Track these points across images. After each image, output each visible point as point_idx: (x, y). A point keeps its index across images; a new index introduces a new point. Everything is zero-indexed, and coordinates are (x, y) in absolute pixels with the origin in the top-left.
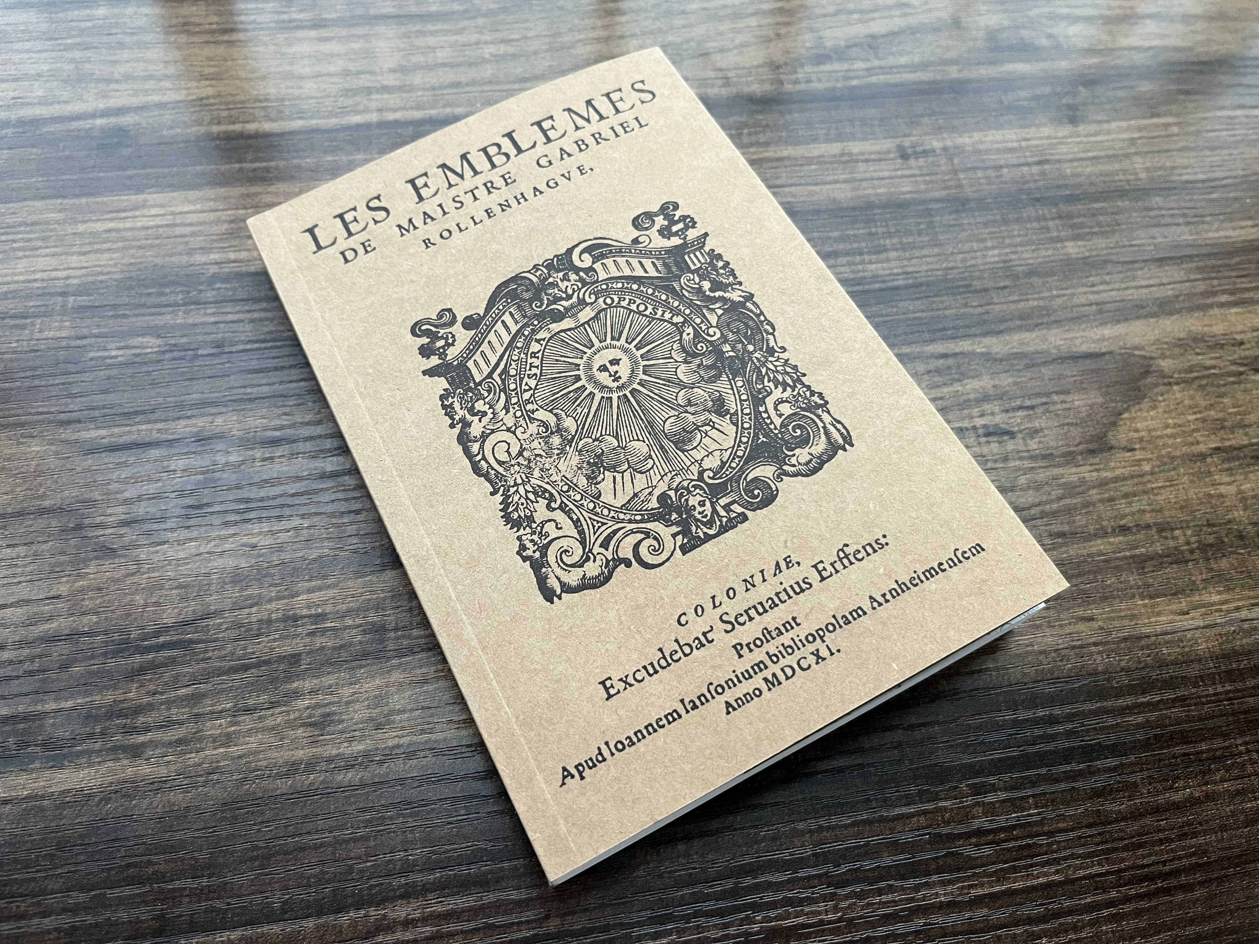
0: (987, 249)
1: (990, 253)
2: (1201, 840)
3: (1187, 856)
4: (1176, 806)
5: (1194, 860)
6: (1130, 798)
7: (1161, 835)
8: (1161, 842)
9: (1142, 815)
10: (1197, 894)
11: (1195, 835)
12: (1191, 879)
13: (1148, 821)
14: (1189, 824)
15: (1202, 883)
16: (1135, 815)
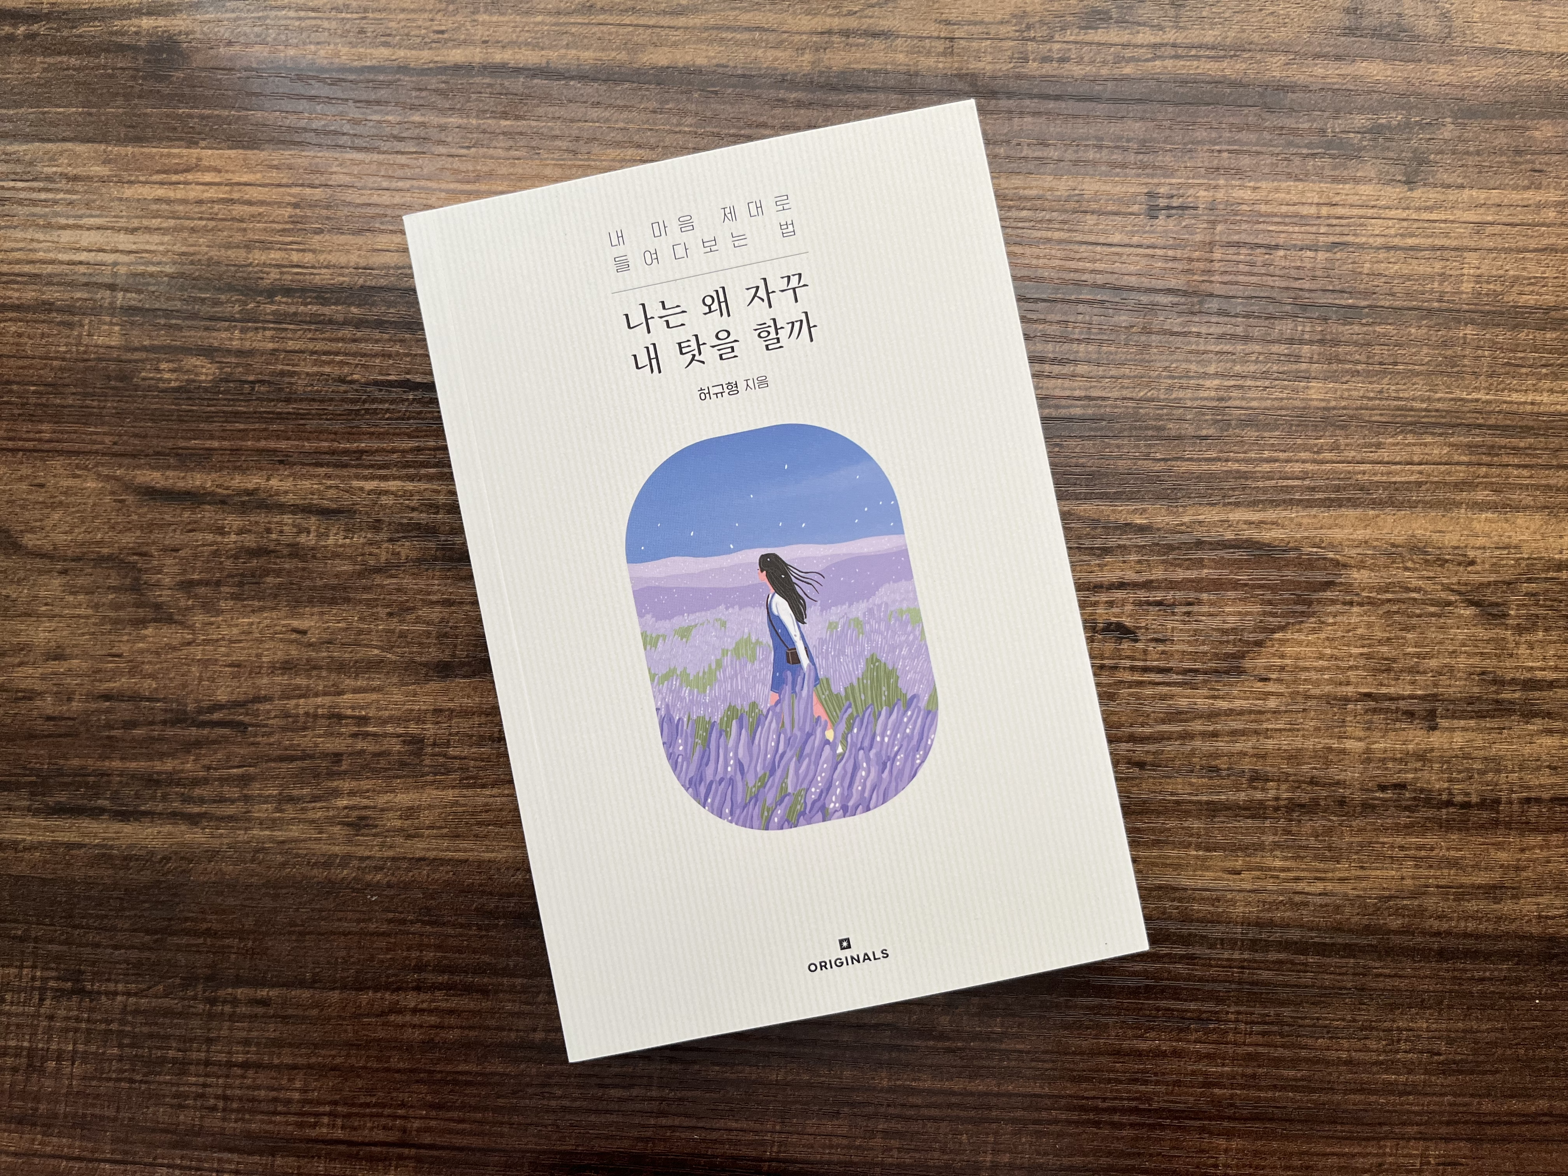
0: (1205, 375)
1: (1208, 383)
2: (1151, 1088)
3: (1129, 1099)
4: (1139, 1054)
5: (1134, 1104)
6: (1096, 1037)
7: (1112, 1076)
8: (1109, 1081)
9: (1100, 1054)
10: (1124, 1133)
11: (1146, 1082)
12: (1125, 1119)
13: (1103, 1059)
14: (1144, 1072)
15: (1132, 1125)
16: (1094, 1053)
